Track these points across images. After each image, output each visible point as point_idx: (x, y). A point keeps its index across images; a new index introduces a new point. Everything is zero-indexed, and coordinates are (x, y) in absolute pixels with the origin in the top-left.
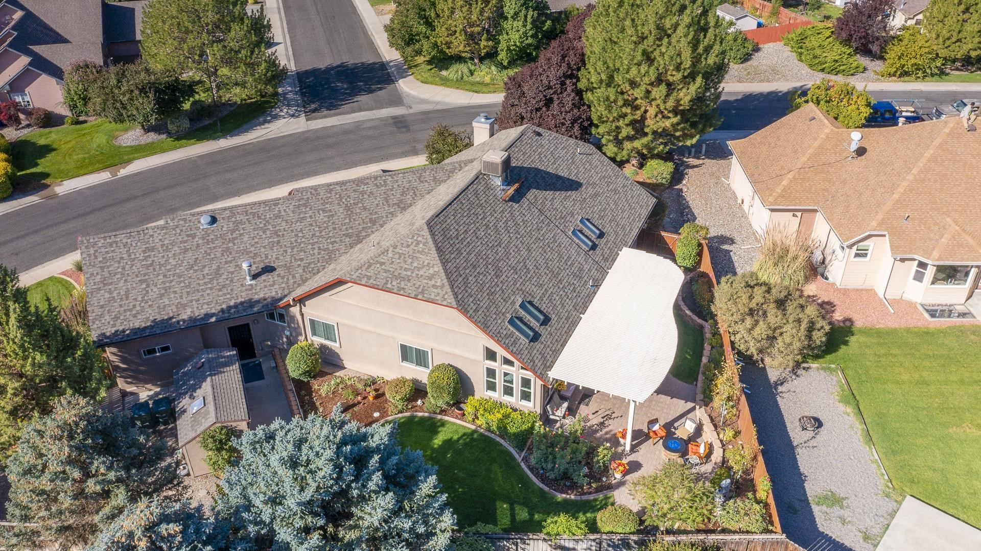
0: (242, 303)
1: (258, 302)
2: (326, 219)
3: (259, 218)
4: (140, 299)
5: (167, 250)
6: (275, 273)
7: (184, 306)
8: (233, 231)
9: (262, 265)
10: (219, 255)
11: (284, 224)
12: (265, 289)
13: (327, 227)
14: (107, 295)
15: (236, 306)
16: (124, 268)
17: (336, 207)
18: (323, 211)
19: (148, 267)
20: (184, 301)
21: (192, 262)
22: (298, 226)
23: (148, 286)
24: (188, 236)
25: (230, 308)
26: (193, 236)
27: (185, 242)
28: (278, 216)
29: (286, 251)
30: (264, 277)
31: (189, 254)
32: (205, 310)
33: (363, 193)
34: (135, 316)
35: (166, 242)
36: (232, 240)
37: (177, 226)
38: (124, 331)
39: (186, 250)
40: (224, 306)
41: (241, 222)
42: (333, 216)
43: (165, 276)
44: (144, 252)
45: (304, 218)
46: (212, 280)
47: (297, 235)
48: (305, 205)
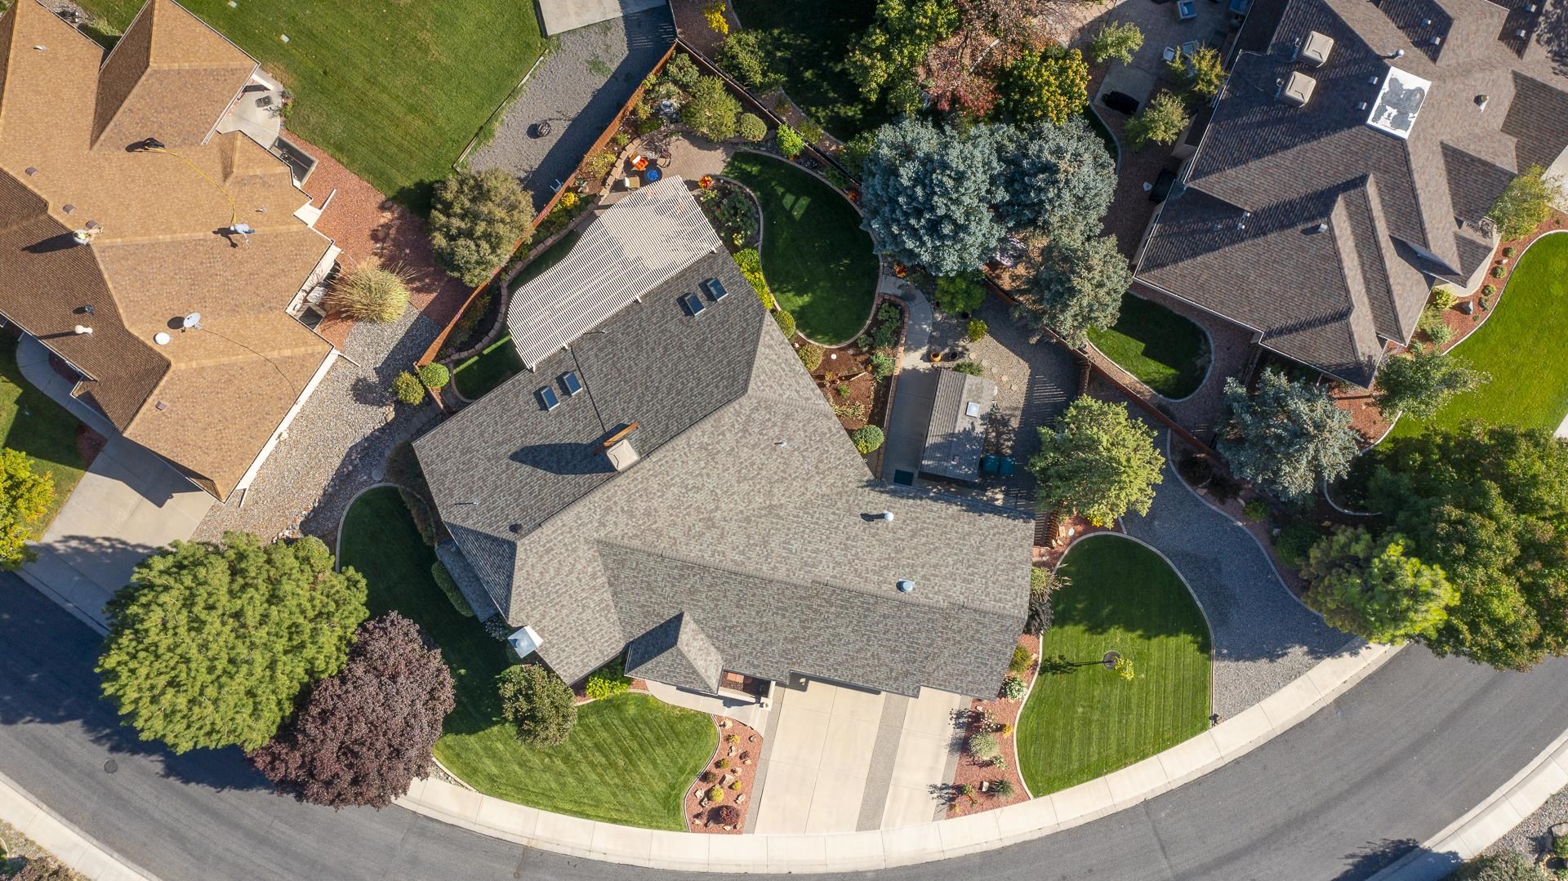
0: (902, 497)
1: (887, 492)
2: (793, 542)
3: (856, 570)
4: (988, 540)
5: (952, 574)
6: (862, 511)
7: (952, 517)
8: (886, 567)
9: (872, 523)
10: (907, 550)
11: (835, 554)
12: (876, 501)
13: (795, 533)
14: (1015, 554)
15: (909, 498)
16: (995, 573)
17: (777, 550)
18: (791, 552)
19: (973, 566)
20: (951, 522)
21: (934, 553)
22: (822, 546)
23: (978, 548)
24: (929, 580)
25: (914, 498)
26: (924, 577)
27: (933, 575)
28: (839, 564)
29: (845, 527)
30: (875, 513)
31: (934, 561)
32: (937, 506)
33: (743, 553)
34: (996, 526)
35: (950, 582)
36: (890, 558)
37: (936, 593)
38: (1008, 517)
39: (935, 566)
40: (919, 502)
41: (875, 573)
42: (784, 542)
43: (961, 550)
44: (973, 581)
45: (814, 551)
46: (921, 530)
47: (828, 538)
48: (806, 564)
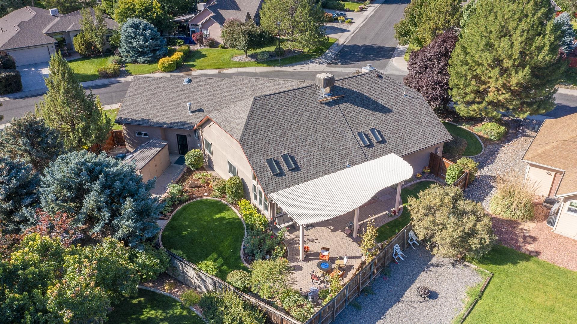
0: (181, 122)
1: (188, 124)
2: (240, 94)
3: (210, 85)
4: (142, 107)
5: (164, 90)
6: (203, 113)
7: (157, 116)
8: (195, 88)
9: (199, 108)
10: (183, 97)
11: (219, 91)
12: (196, 120)
13: (238, 98)
14: (131, 102)
15: (177, 123)
16: (143, 93)
17: (248, 90)
18: (241, 90)
19: (152, 94)
20: (158, 114)
21: (171, 97)
22: (225, 94)
23: (148, 103)
24: (176, 85)
25: (175, 123)
26: (178, 86)
27: (173, 88)
28: (218, 87)
29: (213, 104)
30: (196, 113)
31: (172, 94)
32: (164, 120)
33: (265, 86)
34: (136, 114)
35: (166, 86)
36: (192, 93)
37: (174, 80)
38: (129, 119)
39: (171, 92)
40: (173, 121)
41: (201, 86)
42: (244, 93)
43: (157, 101)
44: (155, 88)
45: (230, 91)
46: (174, 108)
47: (222, 98)
48: (234, 85)
